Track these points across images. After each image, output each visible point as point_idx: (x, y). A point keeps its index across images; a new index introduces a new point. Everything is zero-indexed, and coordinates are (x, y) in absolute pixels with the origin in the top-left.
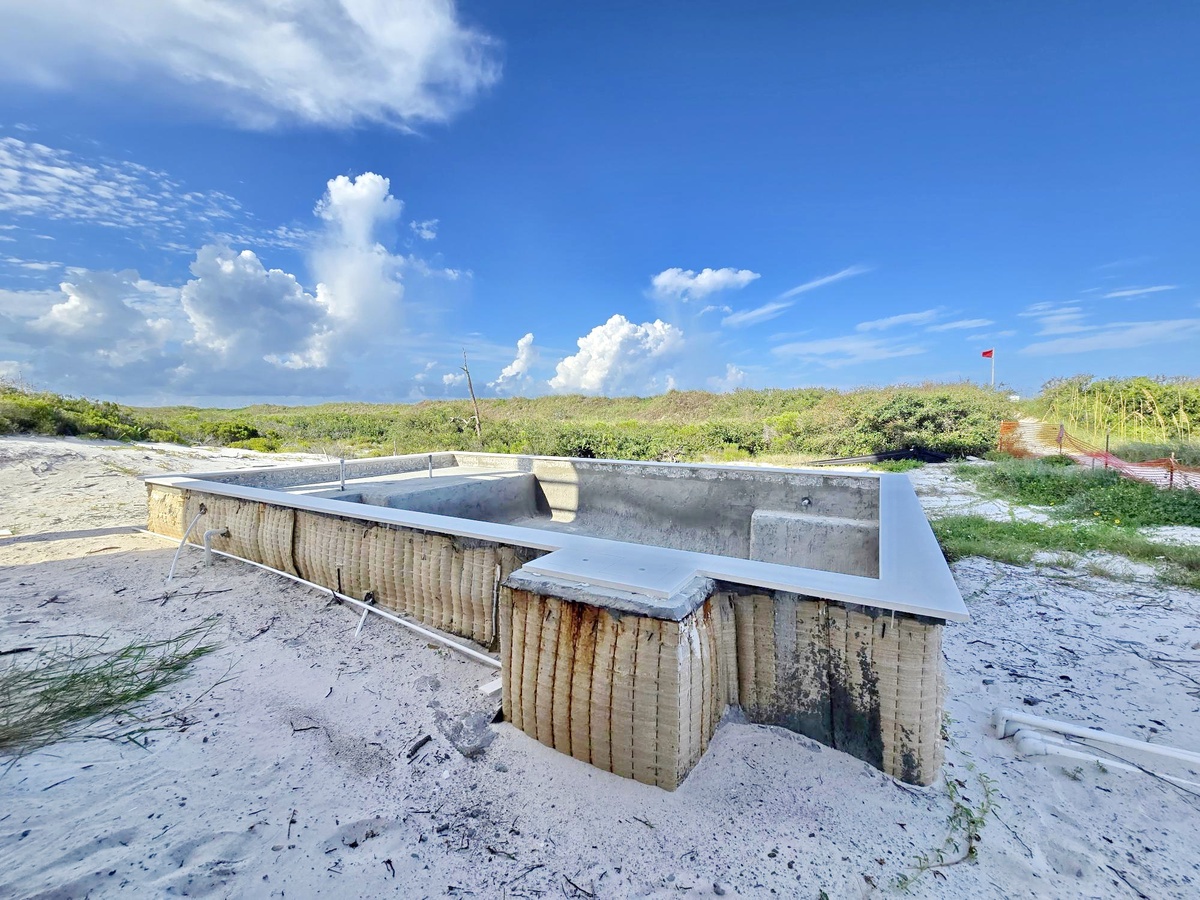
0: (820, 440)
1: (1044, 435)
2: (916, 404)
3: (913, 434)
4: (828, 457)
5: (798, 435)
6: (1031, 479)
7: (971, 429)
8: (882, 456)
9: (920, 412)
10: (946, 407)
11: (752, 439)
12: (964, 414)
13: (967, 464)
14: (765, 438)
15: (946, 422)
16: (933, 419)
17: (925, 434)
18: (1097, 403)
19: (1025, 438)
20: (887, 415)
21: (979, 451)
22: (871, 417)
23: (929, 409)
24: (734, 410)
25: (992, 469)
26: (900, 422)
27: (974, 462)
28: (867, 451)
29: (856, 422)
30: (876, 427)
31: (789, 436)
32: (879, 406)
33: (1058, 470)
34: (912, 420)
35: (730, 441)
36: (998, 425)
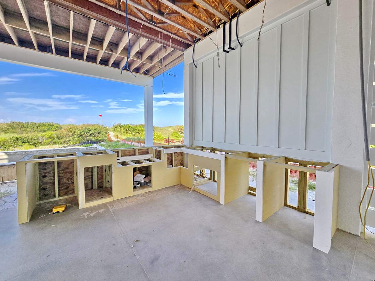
0: (62, 140)
1: (115, 136)
2: (90, 130)
3: (89, 138)
4: (65, 145)
5: (54, 139)
6: (114, 145)
7: (102, 136)
8: (82, 144)
9: (91, 132)
10: (96, 131)
11: (34, 141)
12: (100, 132)
13: (102, 144)
14: (40, 141)
15: (96, 134)
16: (94, 134)
17: (92, 137)
18: (122, 129)
19: (112, 137)
20: (83, 133)
21: (104, 141)
22: (79, 133)
23: (93, 132)
24: (11, 130)
25: (106, 144)
26: (86, 135)
27: (103, 143)
28: (78, 143)
29: (74, 135)
30: (80, 136)
31: (51, 139)
32: (81, 131)
33: (118, 143)
34: (89, 134)
35: (25, 142)
36: (107, 135)
